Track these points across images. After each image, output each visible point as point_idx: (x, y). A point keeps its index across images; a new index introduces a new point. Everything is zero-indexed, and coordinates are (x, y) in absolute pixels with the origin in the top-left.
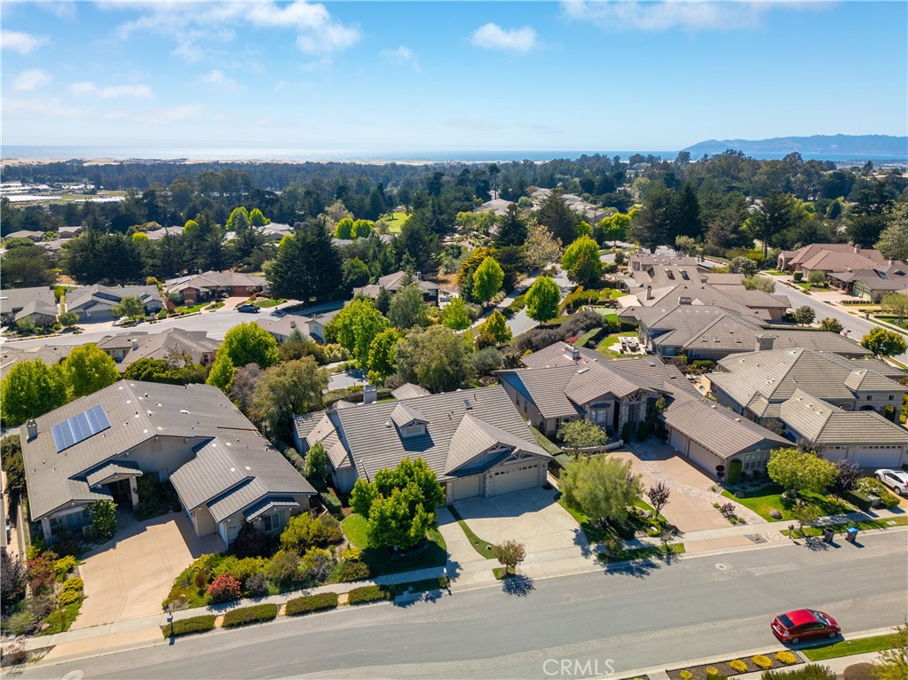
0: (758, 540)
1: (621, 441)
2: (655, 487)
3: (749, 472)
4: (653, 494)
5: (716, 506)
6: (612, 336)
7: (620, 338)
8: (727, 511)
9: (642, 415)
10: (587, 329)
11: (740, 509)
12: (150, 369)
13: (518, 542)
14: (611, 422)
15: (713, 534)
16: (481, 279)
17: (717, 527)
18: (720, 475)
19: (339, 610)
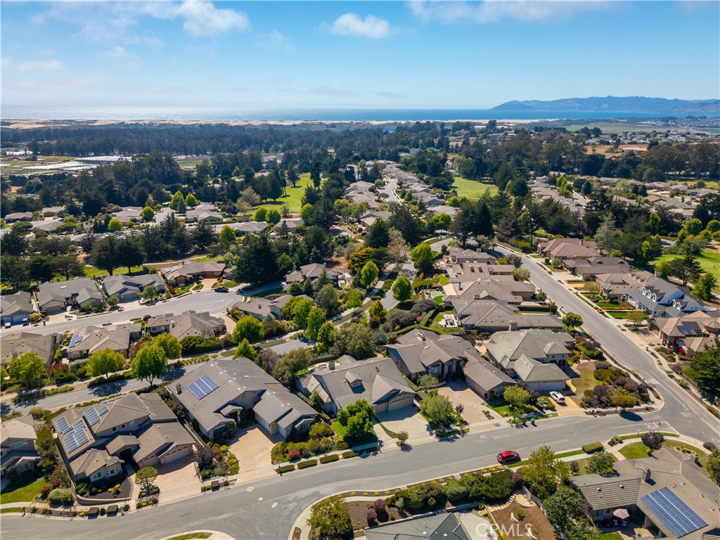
0: (498, 425)
1: (445, 382)
2: (458, 406)
3: (498, 395)
4: (457, 409)
5: (483, 412)
6: (440, 314)
7: (445, 316)
8: (487, 413)
9: (454, 369)
10: (427, 311)
11: (492, 412)
12: (194, 342)
13: (406, 431)
14: (440, 372)
15: (481, 424)
16: (366, 274)
17: (482, 421)
18: (486, 397)
19: (340, 461)
